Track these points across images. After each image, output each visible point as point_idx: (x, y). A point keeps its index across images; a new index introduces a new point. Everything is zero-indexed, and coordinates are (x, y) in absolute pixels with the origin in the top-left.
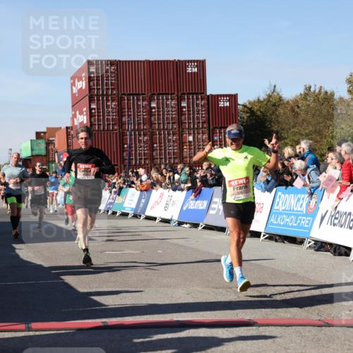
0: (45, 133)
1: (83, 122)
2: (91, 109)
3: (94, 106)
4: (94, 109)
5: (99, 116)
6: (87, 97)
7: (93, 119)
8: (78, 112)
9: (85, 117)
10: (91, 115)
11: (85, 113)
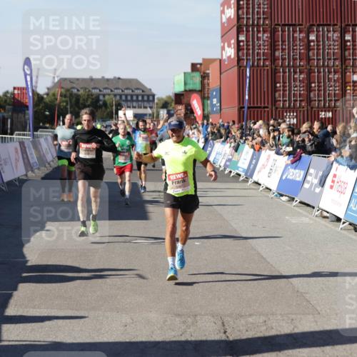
0: (201, 64)
1: (230, 56)
2: (238, 42)
3: (242, 38)
4: (243, 41)
5: (248, 49)
6: (235, 28)
7: (240, 54)
8: (226, 44)
9: (233, 50)
10: (239, 49)
11: (232, 46)
